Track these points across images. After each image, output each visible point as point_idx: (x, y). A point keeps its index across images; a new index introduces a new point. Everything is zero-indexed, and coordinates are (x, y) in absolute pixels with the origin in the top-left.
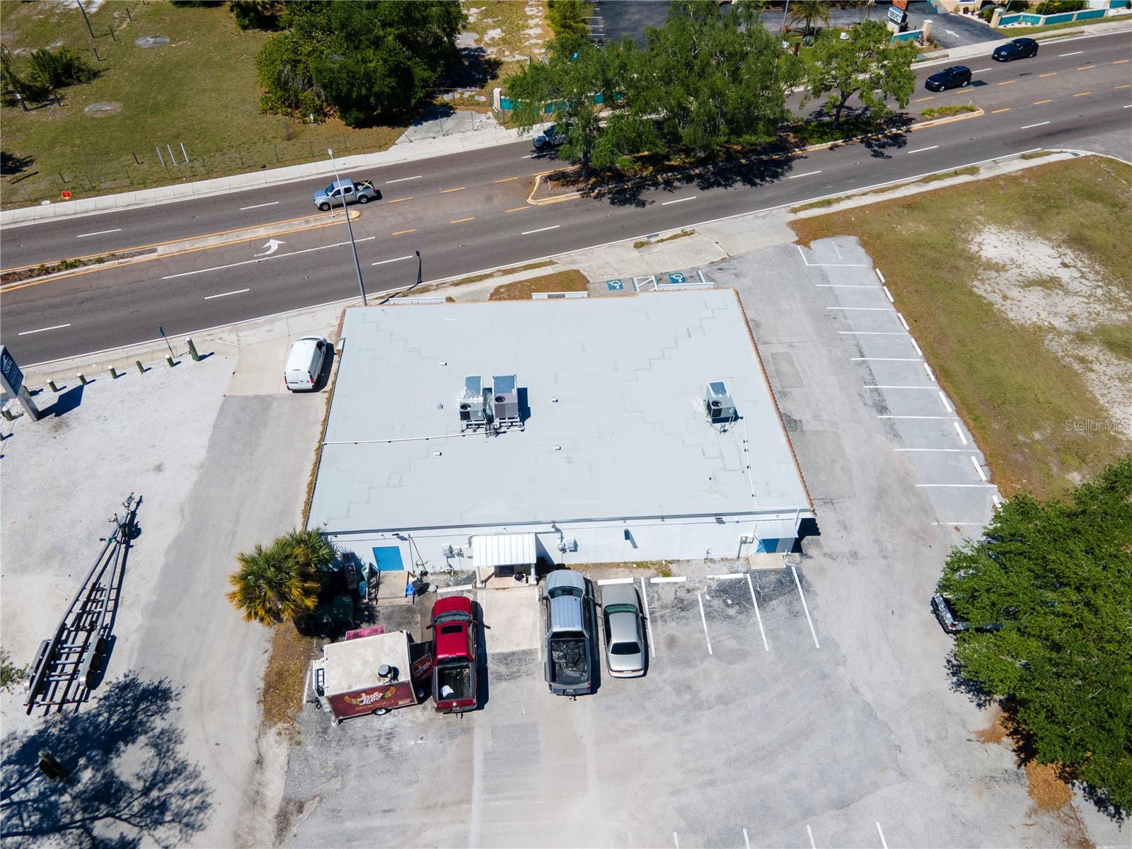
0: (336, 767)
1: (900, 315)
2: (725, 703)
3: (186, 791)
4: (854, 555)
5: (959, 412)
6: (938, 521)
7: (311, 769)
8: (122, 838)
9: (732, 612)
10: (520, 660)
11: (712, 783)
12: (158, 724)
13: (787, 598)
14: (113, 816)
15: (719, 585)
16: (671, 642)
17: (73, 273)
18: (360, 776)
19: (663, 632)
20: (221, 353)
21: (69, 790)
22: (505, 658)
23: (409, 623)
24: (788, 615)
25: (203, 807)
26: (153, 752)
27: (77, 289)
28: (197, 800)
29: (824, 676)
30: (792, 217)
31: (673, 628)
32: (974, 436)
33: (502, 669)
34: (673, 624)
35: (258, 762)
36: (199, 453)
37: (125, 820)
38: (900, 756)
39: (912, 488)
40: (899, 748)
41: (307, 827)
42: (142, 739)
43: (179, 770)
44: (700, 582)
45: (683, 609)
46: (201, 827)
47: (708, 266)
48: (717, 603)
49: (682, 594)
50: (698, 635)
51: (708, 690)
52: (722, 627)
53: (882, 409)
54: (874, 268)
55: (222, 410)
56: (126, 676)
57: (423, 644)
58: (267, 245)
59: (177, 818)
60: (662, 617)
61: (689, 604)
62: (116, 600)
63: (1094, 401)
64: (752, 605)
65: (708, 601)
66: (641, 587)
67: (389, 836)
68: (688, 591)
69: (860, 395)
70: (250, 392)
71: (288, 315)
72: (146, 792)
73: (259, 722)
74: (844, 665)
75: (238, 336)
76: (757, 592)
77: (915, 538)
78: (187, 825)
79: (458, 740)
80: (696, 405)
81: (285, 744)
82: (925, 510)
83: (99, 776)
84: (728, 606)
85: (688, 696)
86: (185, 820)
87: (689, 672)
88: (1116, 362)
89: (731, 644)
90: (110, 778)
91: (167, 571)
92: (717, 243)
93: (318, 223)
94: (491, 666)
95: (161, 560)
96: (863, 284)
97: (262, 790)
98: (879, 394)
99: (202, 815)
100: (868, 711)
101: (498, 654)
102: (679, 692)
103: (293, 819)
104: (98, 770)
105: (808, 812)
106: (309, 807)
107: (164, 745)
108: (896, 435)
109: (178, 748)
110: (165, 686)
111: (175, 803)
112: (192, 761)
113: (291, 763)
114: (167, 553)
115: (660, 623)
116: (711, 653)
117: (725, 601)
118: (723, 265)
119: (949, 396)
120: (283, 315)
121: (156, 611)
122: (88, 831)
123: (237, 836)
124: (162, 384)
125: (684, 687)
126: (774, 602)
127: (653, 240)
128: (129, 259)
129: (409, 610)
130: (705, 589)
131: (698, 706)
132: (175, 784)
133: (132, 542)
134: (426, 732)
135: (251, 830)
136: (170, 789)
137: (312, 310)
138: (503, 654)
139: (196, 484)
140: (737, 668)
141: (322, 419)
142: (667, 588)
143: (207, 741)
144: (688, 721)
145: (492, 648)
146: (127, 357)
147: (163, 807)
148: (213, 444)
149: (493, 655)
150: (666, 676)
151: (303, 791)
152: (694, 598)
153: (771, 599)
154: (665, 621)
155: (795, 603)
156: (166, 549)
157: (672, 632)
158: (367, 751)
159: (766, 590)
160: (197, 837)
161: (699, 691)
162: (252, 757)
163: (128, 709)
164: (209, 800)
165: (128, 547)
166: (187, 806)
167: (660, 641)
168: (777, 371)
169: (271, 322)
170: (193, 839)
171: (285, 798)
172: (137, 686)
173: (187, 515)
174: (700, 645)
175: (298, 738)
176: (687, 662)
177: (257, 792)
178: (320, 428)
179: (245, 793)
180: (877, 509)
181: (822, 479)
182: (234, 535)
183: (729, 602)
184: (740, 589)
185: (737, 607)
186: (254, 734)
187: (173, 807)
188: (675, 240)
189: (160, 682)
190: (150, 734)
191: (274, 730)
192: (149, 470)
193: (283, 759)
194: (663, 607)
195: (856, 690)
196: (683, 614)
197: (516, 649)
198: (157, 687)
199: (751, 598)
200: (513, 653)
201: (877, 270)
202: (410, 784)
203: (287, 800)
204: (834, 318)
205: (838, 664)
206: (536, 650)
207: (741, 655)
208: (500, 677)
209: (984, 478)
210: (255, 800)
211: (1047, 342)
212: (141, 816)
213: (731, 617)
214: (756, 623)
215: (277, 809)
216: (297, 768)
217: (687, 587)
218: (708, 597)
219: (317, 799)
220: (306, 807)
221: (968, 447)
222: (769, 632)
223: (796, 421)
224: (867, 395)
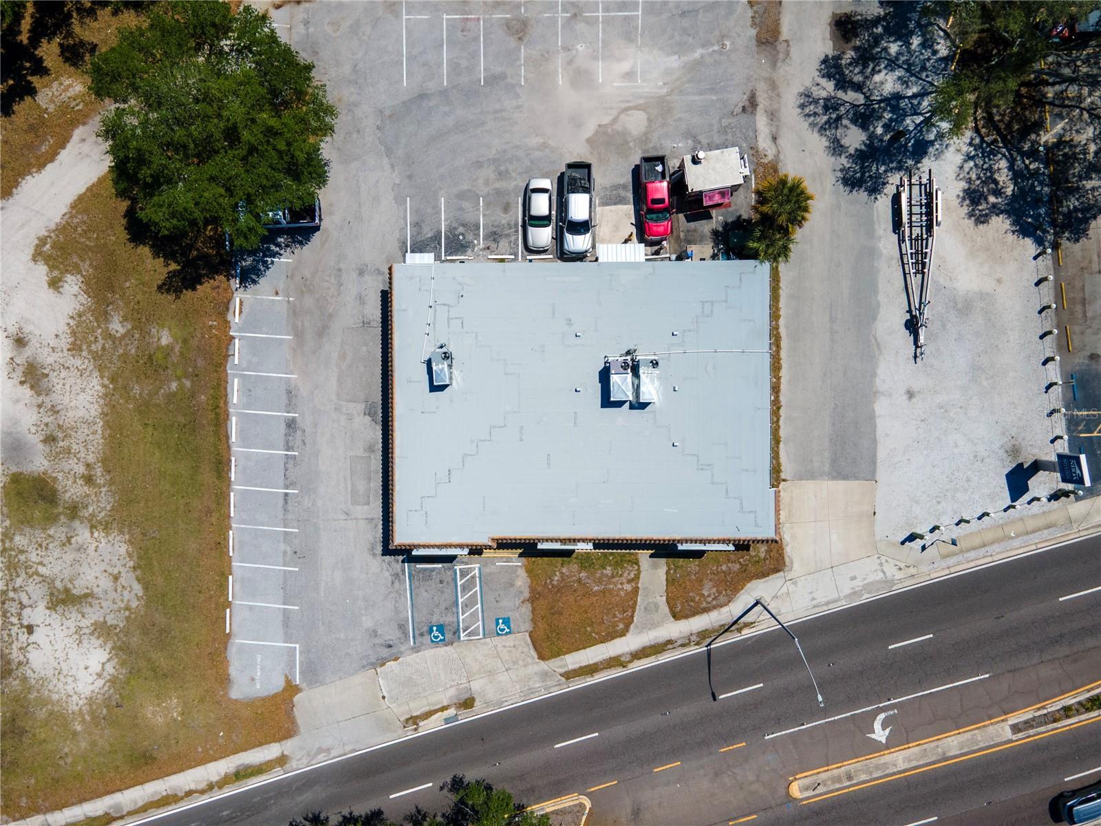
0: (726, 133)
1: (231, 554)
2: (478, 162)
3: (815, 117)
4: (361, 273)
5: (227, 415)
6: (288, 301)
7: (741, 131)
8: (846, 92)
9: (461, 229)
10: (611, 199)
11: (496, 112)
12: (844, 161)
13: (419, 239)
14: (855, 105)
15: (466, 251)
16: (506, 208)
17: (1089, 691)
18: (711, 125)
19: (511, 216)
20: (894, 545)
21: (887, 121)
22: (620, 201)
23: (688, 231)
24: (423, 225)
25: (802, 106)
26: (843, 142)
27: (1075, 661)
28: (807, 110)
29: (410, 177)
30: (288, 746)
31: (504, 219)
32: (226, 388)
33: (623, 193)
34: (503, 222)
35: (775, 138)
36: (881, 407)
37: (847, 102)
38: (379, 123)
39: (296, 335)
40: (378, 128)
41: (738, 98)
42: (852, 151)
43: (822, 129)
44: (479, 255)
45: (495, 233)
46: (801, 95)
47: (401, 653)
48: (470, 237)
49: (493, 245)
50: (487, 213)
51: (489, 172)
52: (469, 217)
53: (291, 425)
54: (229, 636)
55: (873, 462)
56: (876, 198)
57: (677, 212)
58: (887, 731)
59: (816, 101)
60: (510, 228)
61: (490, 237)
62: (903, 264)
63: (107, 425)
64: (445, 233)
65: (476, 239)
66: (522, 252)
67: (689, 90)
68: (488, 248)
69: (305, 444)
70: (853, 484)
71: (839, 604)
72: (839, 118)
73: (780, 164)
74: (394, 184)
75: (883, 572)
76: (440, 244)
77: (311, 287)
78: (809, 96)
79: (651, 145)
80: (459, 379)
81: (761, 149)
82: (294, 312)
83: (871, 128)
84: (463, 234)
85: (502, 168)
86: (811, 100)
87: (498, 185)
88: (60, 476)
89: (466, 205)
90: (864, 127)
91: (874, 289)
92: (384, 697)
93: (836, 772)
94: (630, 196)
95: (881, 298)
96: (251, 608)
97: (769, 121)
98: (287, 443)
99: (802, 101)
100: (389, 152)
101: (626, 204)
102: (507, 171)
103: (747, 103)
104: (873, 132)
105: (444, 93)
106: (738, 109)
107: (837, 147)
108: (289, 392)
109: (827, 144)
110: (848, 189)
111: (820, 110)
112: (816, 135)
113: (754, 136)
114: (878, 305)
115: (513, 223)
116: (481, 199)
117: (464, 238)
118: (385, 652)
119: (228, 437)
120: (844, 605)
121: (870, 253)
122: (867, 98)
123: (778, 95)
124: (939, 503)
125: (502, 175)
126: (429, 235)
127: (451, 712)
128: (1037, 714)
129: (690, 242)
130: (476, 248)
131: (496, 161)
132: (823, 121)
133: (908, 316)
134: (672, 151)
135: (771, 98)
136: (825, 118)
137: (816, 610)
138: (622, 204)
139: (874, 375)
140: (465, 187)
141: (781, 445)
142: (503, 251)
143: (810, 153)
144: (505, 151)
145: (629, 209)
146: (984, 545)
147: (826, 108)
148: (872, 417)
149: (629, 204)
150: (514, 183)
151: (744, 119)
152: (485, 242)
153: (431, 238)
154: (508, 224)
155: (415, 234)
156: (881, 309)
157: (504, 216)
158: (707, 141)
159: (433, 245)
160: (802, 90)
161: (494, 171)
162: (780, 141)
163: (867, 174)
164: (799, 110)
165: (910, 311)
166: (812, 107)
167: (514, 209)
168: (370, 479)
169: (855, 594)
170: (804, 88)
171: (755, 115)
172: (866, 190)
173: (873, 341)
174: (488, 205)
175: (753, 152)
176: (498, 192)
177: (772, 120)
178: (782, 433)
179: (779, 120)
180: (331, 316)
181: (364, 349)
182: (831, 318)
183: (461, 237)
184: (451, 248)
185: (456, 233)
186: (782, 157)
187: (820, 108)
188: (427, 709)
189: (851, 191)
190: (847, 154)
191: (770, 158)
192: (919, 392)
193: (760, 139)
194: (508, 236)
195: (392, 166)
196: (495, 229)
197: (613, 207)
198: (853, 188)
199: (445, 239)
200: (615, 204)
201: (228, 631)
202: (680, 119)
203: (753, 113)
204: (295, 553)
205: (398, 185)
206: (599, 206)
207: (461, 196)
208: (624, 187)
209: (237, 341)
210: (773, 115)
211: (109, 508)
212: (838, 104)
213: (463, 225)
214: (446, 220)
215: (758, 109)
216: (751, 133)
217: (488, 251)
218: (476, 242)
219: (735, 114)
220: (741, 110)
221: (235, 376)
222: (439, 213)
223: (369, 415)
224: (298, 443)
